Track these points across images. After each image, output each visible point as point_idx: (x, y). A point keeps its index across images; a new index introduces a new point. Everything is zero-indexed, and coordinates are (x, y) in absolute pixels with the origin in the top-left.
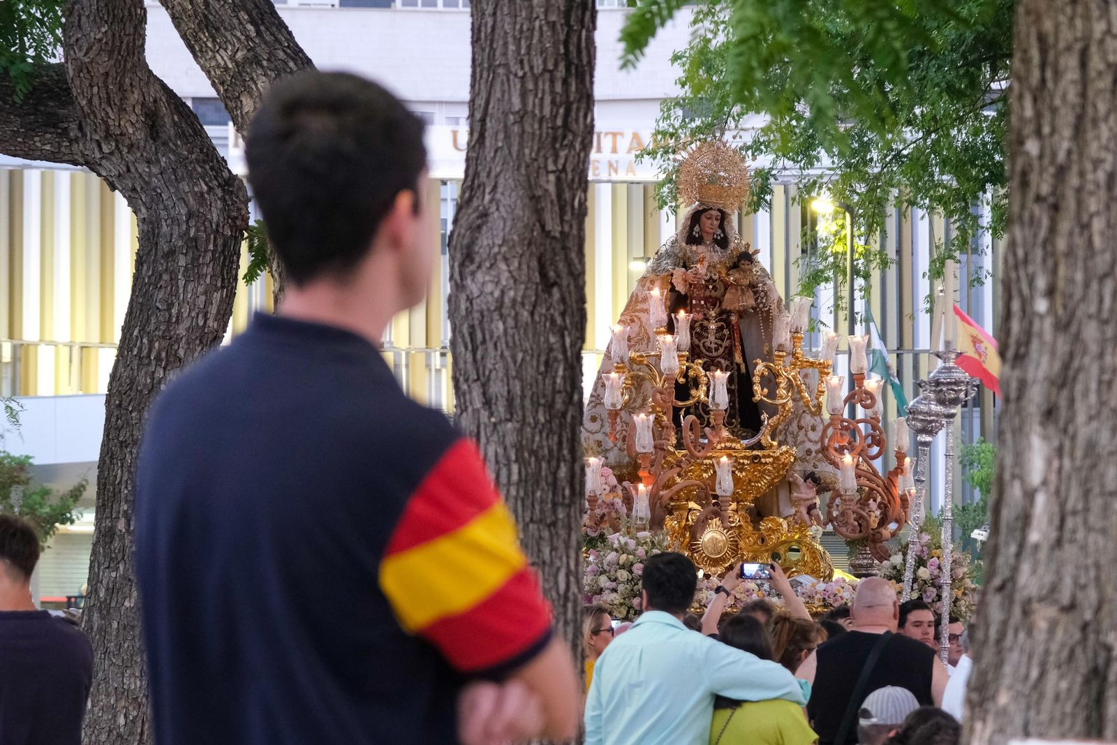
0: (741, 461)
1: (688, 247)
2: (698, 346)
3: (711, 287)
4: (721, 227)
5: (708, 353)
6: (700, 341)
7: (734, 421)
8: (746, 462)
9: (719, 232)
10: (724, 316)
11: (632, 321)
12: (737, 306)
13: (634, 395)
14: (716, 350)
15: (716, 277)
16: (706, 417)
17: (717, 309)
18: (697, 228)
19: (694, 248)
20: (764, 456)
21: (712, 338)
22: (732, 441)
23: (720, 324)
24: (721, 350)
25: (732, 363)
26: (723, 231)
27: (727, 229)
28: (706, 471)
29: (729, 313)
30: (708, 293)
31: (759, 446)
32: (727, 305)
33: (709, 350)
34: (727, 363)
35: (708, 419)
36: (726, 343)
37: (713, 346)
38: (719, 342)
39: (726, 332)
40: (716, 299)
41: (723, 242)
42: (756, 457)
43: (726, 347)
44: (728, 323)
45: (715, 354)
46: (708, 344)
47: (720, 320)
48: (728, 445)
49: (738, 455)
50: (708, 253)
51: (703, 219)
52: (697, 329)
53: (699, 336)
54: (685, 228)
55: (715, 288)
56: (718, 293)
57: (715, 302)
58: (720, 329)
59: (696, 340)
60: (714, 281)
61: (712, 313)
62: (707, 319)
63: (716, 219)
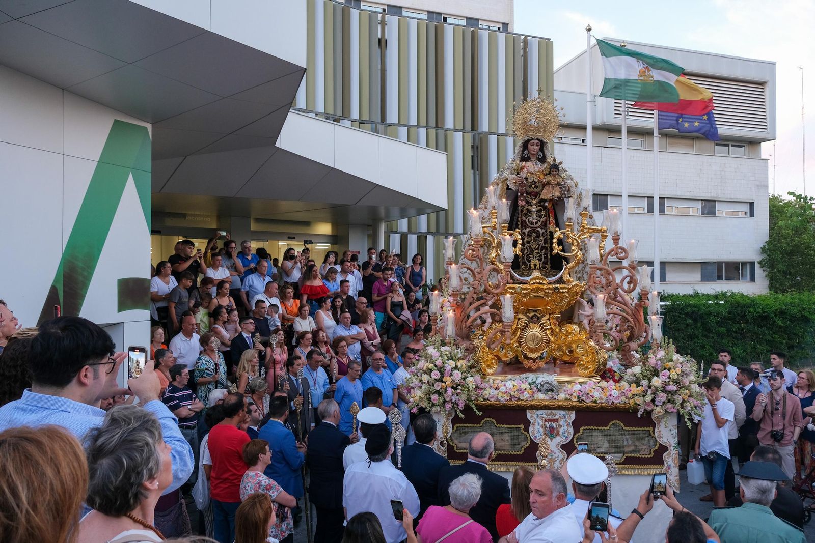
0: (547, 291)
1: (520, 163)
2: (525, 221)
3: (533, 186)
4: (542, 150)
5: (531, 225)
6: (526, 218)
7: (546, 265)
8: (550, 291)
9: (540, 153)
10: (542, 204)
12: (549, 196)
13: (486, 251)
14: (537, 223)
15: (536, 180)
16: (528, 263)
17: (537, 200)
18: (526, 152)
19: (524, 163)
20: (562, 288)
21: (534, 216)
22: (541, 279)
23: (539, 208)
24: (540, 223)
26: (543, 153)
27: (546, 151)
28: (525, 297)
30: (531, 190)
31: (560, 281)
33: (532, 223)
34: (543, 231)
35: (530, 264)
36: (543, 219)
37: (534, 221)
38: (539, 219)
39: (543, 213)
40: (537, 193)
41: (543, 160)
42: (556, 288)
43: (543, 222)
44: (545, 208)
45: (535, 226)
46: (531, 220)
47: (539, 206)
48: (538, 281)
49: (545, 287)
50: (532, 167)
51: (529, 146)
52: (525, 212)
53: (526, 215)
54: (519, 152)
55: (536, 187)
56: (538, 190)
57: (536, 195)
58: (540, 211)
59: (524, 218)
60: (536, 182)
61: (534, 202)
62: (531, 206)
63: (537, 146)
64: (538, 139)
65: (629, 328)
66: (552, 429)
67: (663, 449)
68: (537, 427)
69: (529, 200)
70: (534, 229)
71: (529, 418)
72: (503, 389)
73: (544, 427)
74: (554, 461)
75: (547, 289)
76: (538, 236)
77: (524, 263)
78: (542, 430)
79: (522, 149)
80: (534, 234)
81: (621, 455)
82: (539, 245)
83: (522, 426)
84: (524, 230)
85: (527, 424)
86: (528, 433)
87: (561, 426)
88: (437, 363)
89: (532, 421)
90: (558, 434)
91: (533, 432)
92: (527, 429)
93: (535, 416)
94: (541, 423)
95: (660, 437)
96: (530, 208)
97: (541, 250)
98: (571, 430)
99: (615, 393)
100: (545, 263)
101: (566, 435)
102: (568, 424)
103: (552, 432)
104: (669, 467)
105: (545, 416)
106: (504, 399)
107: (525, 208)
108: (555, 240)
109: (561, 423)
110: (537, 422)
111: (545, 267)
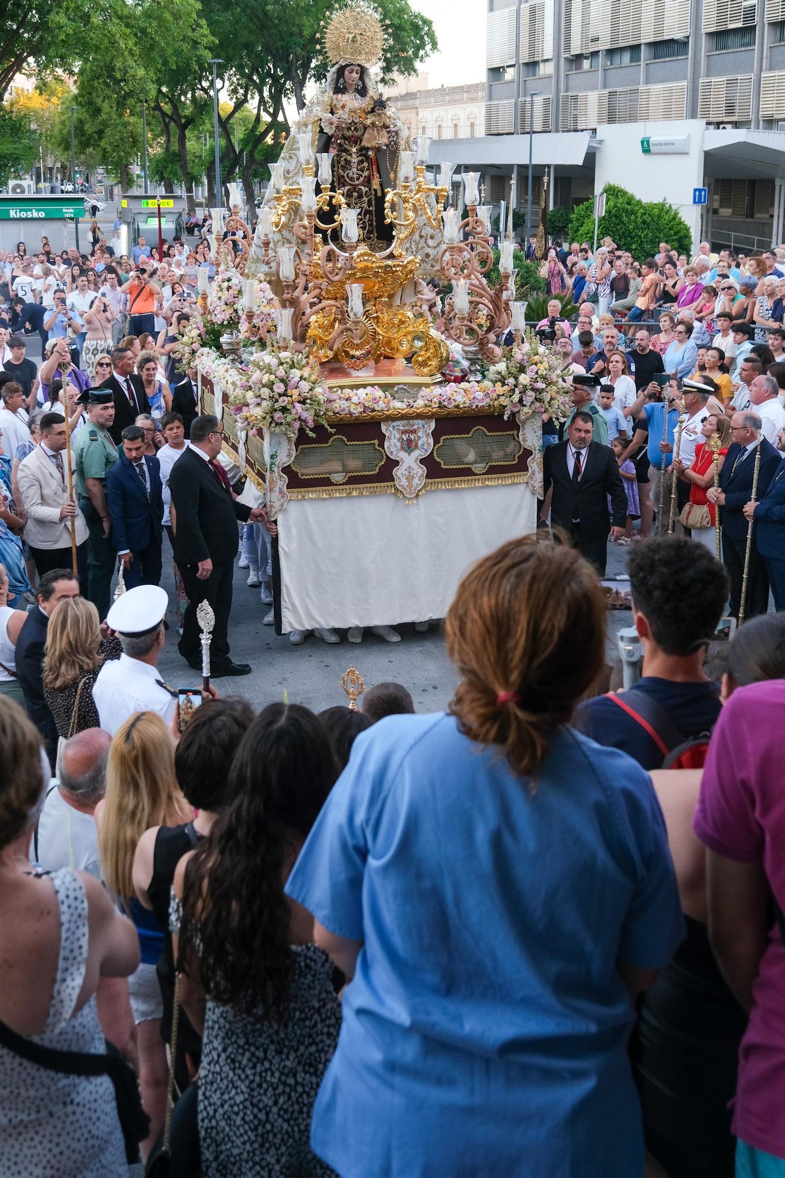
0: (377, 270)
1: (335, 97)
2: (343, 177)
3: (353, 128)
4: (361, 78)
5: (351, 182)
6: (344, 172)
7: (372, 235)
8: (380, 270)
9: (360, 83)
10: (364, 152)
11: (291, 158)
12: (373, 144)
13: (293, 217)
14: (358, 179)
15: (356, 121)
17: (358, 147)
18: (341, 81)
19: (340, 96)
20: (394, 266)
21: (355, 170)
22: (370, 255)
23: (360, 158)
24: (362, 179)
25: (370, 189)
26: (364, 83)
27: (367, 81)
29: (367, 149)
30: (350, 133)
31: (391, 256)
32: (365, 143)
33: (352, 179)
34: (367, 189)
36: (366, 173)
37: (355, 176)
38: (360, 173)
39: (365, 164)
40: (358, 138)
41: (362, 91)
42: (388, 266)
43: (365, 177)
44: (367, 158)
45: (357, 182)
46: (351, 175)
47: (361, 155)
48: (366, 258)
49: (374, 265)
50: (351, 101)
51: (346, 73)
52: (343, 163)
53: (344, 168)
54: (332, 80)
55: (356, 129)
56: (359, 134)
57: (357, 140)
58: (361, 162)
59: (341, 172)
60: (356, 124)
61: (354, 150)
62: (350, 155)
63: (357, 73)
64: (359, 65)
66: (409, 441)
67: (528, 453)
68: (394, 441)
69: (347, 147)
70: (355, 187)
71: (384, 430)
72: (355, 399)
73: (401, 440)
74: (413, 478)
75: (377, 267)
76: (360, 196)
78: (398, 444)
79: (335, 76)
80: (355, 194)
81: (484, 465)
82: (362, 208)
83: (376, 442)
84: (343, 189)
85: (382, 438)
86: (383, 448)
87: (419, 438)
88: (278, 374)
89: (387, 435)
90: (416, 447)
91: (389, 447)
92: (382, 445)
93: (391, 429)
94: (398, 436)
95: (525, 440)
96: (349, 158)
97: (365, 216)
98: (431, 441)
99: (480, 395)
100: (370, 232)
101: (425, 447)
102: (428, 435)
103: (409, 446)
104: (533, 473)
105: (402, 428)
106: (356, 411)
107: (343, 159)
109: (420, 434)
110: (393, 435)
111: (370, 238)
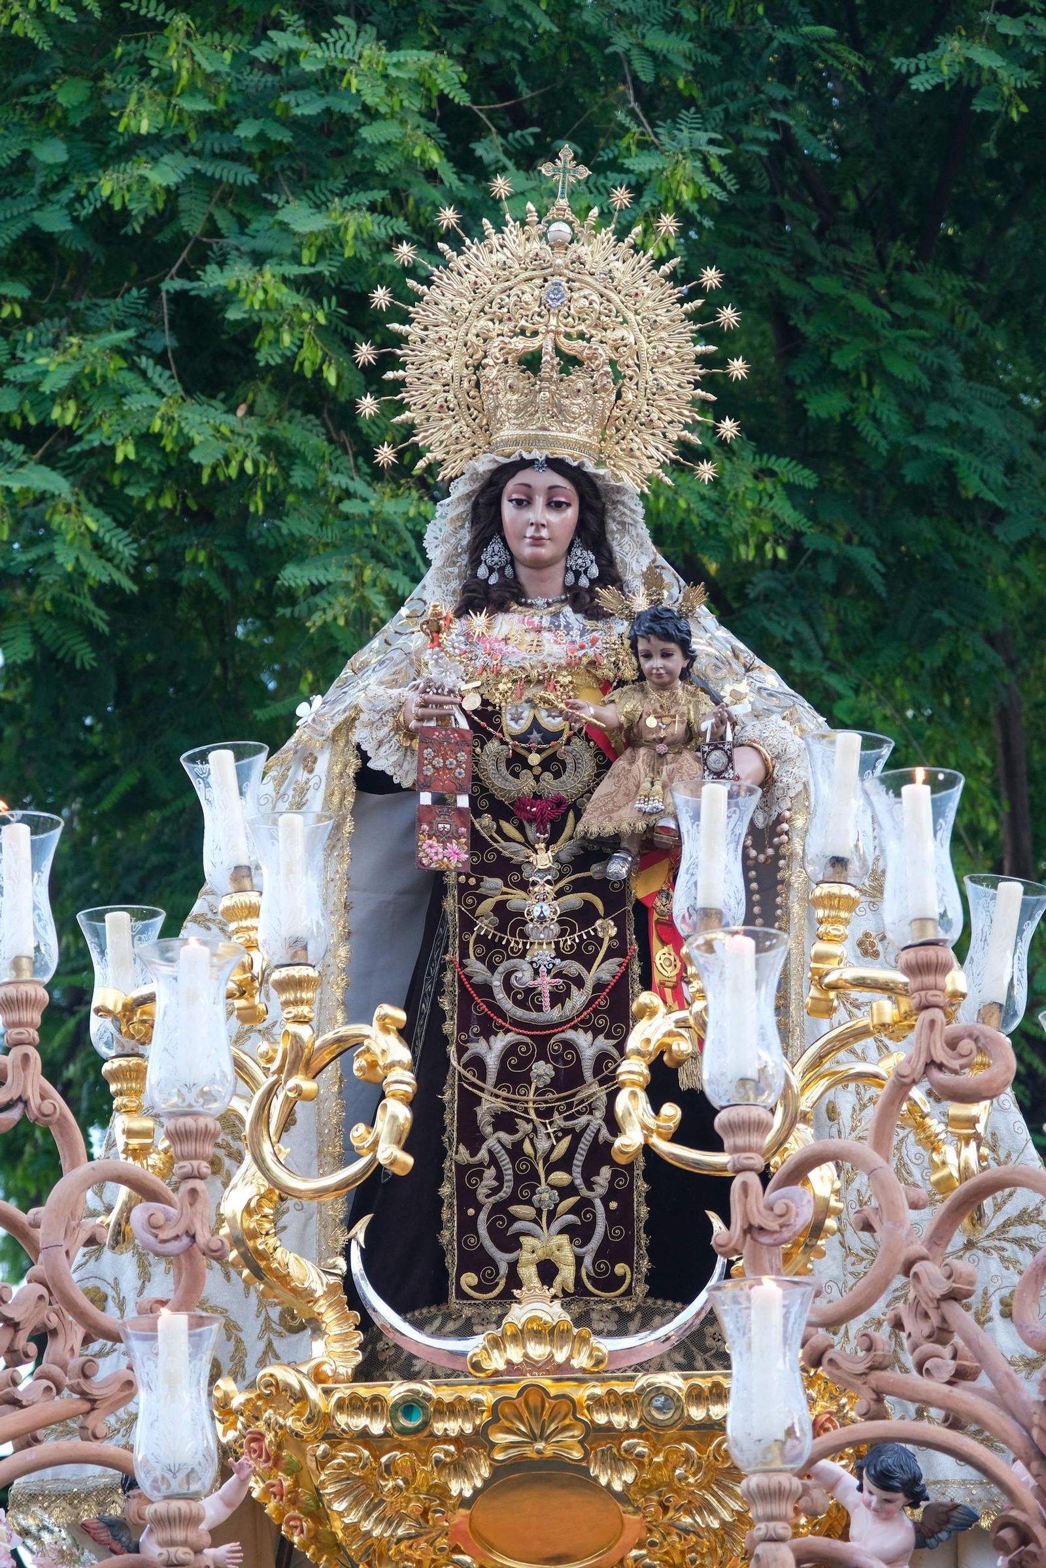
0: (601, 1419)
2: (486, 990)
3: (534, 759)
5: (519, 1013)
6: (492, 968)
7: (620, 1269)
8: (619, 1420)
9: (585, 558)
10: (595, 870)
14: (558, 998)
15: (552, 723)
16: (502, 1259)
17: (564, 846)
18: (493, 553)
20: (695, 1395)
21: (544, 954)
22: (560, 1339)
23: (574, 900)
24: (578, 998)
26: (606, 558)
28: (459, 1468)
29: (604, 849)
30: (526, 784)
34: (603, 1043)
35: (513, 1266)
36: (604, 970)
37: (546, 984)
38: (573, 967)
39: (607, 929)
40: (559, 802)
42: (665, 1398)
43: (599, 987)
45: (554, 1014)
46: (524, 977)
47: (577, 887)
48: (537, 1351)
49: (581, 1394)
50: (531, 640)
51: (508, 510)
52: (485, 926)
53: (492, 950)
54: (451, 561)
55: (556, 766)
56: (567, 785)
57: (555, 816)
58: (580, 917)
59: (476, 968)
60: (550, 737)
61: (543, 859)
62: (524, 885)
63: (555, 505)
64: (556, 465)
65: (1007, 1534)
69: (513, 850)
70: (541, 1035)
75: (598, 1403)
77: (475, 1260)
79: (466, 536)
80: (542, 1070)
82: (577, 1137)
84: (479, 1047)
96: (516, 899)
97: (590, 1172)
100: (612, 1251)
107: (487, 905)
108: (633, 1069)
111: (610, 1282)
